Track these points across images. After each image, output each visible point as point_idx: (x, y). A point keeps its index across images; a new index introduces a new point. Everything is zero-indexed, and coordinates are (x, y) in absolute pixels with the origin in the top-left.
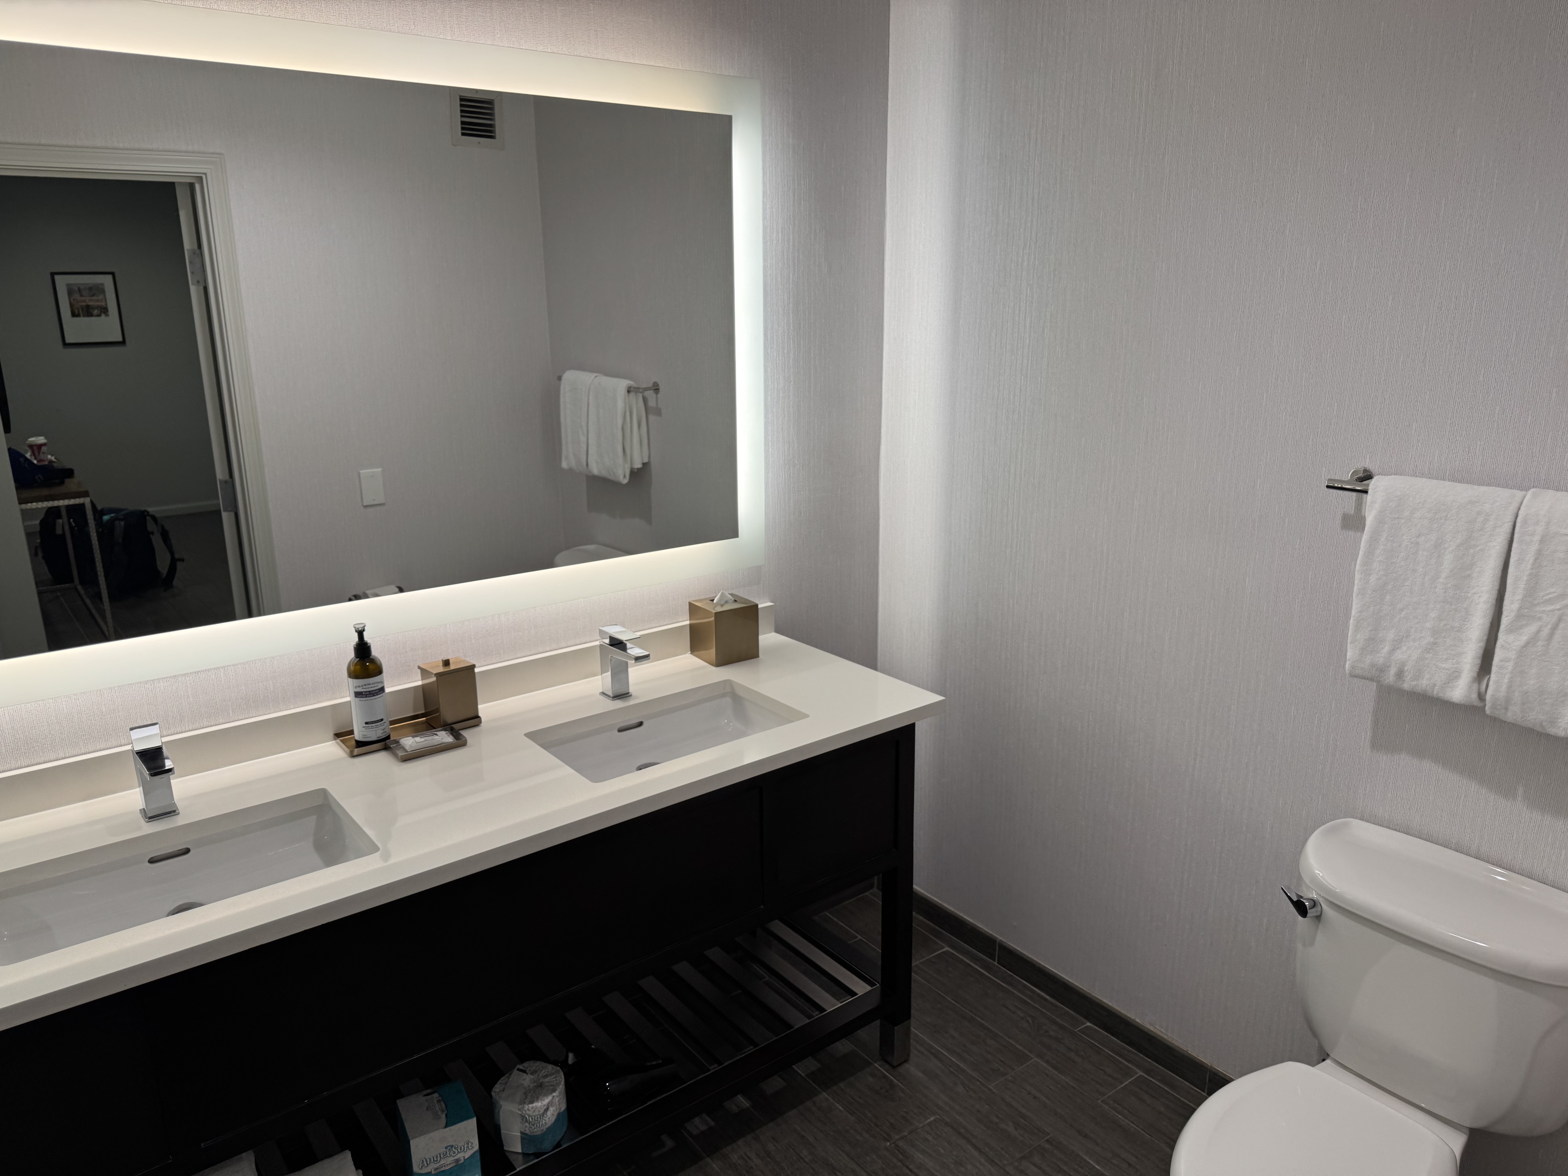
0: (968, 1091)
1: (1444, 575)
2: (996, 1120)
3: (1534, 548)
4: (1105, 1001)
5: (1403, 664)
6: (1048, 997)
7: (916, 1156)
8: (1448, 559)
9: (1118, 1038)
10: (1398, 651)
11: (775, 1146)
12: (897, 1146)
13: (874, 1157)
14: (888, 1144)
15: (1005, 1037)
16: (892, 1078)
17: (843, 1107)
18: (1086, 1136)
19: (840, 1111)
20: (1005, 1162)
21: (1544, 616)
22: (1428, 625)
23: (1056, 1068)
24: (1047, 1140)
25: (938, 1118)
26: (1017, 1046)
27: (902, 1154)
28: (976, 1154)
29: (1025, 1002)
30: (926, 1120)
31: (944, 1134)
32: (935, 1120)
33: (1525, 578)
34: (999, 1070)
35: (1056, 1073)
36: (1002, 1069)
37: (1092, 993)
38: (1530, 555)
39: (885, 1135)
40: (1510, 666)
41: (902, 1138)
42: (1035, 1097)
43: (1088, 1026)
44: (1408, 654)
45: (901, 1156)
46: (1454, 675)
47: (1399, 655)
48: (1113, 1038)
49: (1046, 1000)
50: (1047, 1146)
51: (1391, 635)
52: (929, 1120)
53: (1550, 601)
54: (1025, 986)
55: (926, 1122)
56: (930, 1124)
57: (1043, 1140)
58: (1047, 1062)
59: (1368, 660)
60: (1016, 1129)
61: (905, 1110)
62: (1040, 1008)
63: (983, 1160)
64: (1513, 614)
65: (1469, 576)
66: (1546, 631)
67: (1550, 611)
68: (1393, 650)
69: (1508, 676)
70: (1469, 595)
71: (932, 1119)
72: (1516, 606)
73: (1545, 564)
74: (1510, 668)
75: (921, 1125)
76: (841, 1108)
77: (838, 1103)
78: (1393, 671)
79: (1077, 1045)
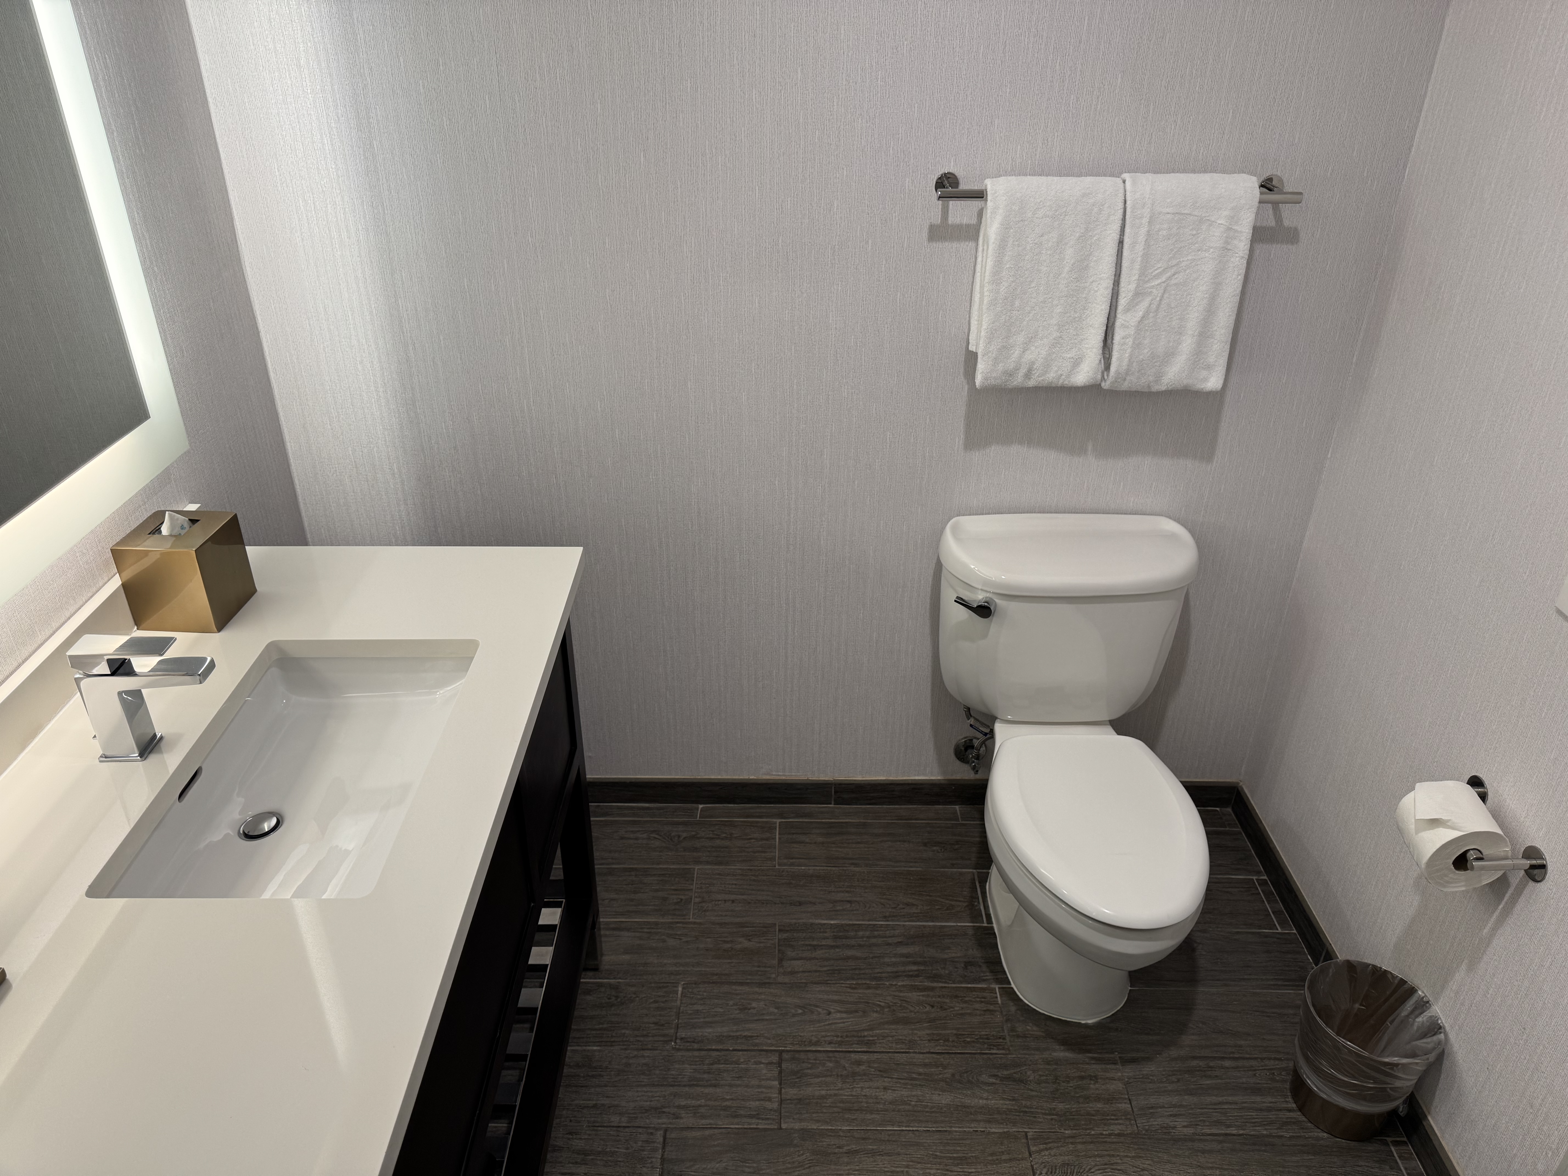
0: (681, 939)
1: (1067, 269)
2: (729, 945)
3: (1144, 230)
4: (713, 777)
5: (1033, 363)
6: (647, 805)
7: (706, 1034)
8: (1069, 252)
9: (734, 803)
10: (1028, 352)
11: (581, 1139)
12: (682, 1039)
13: (677, 1066)
14: (673, 1044)
15: (654, 866)
16: (605, 980)
17: (597, 1046)
18: (800, 904)
19: (599, 1051)
20: (773, 976)
21: (1154, 291)
22: (1054, 321)
23: (720, 863)
24: (780, 930)
25: (684, 984)
26: (671, 867)
27: (694, 1042)
28: (746, 989)
29: (634, 822)
30: (677, 994)
31: (705, 994)
32: (683, 988)
33: (1139, 259)
34: (682, 900)
35: (723, 867)
36: (683, 897)
37: (697, 777)
38: (1141, 237)
39: (662, 1039)
40: (1130, 341)
41: (677, 1028)
42: (733, 901)
43: (702, 808)
44: (1037, 354)
45: (696, 1046)
46: (1077, 363)
47: (1029, 356)
48: (730, 805)
49: (648, 808)
50: (785, 935)
51: (1020, 339)
52: (680, 993)
53: (1157, 277)
54: (619, 808)
55: (679, 995)
56: (683, 995)
57: (777, 933)
58: (708, 863)
59: (1000, 367)
60: (749, 940)
61: (651, 1001)
62: (651, 819)
63: (757, 989)
64: (1131, 294)
65: (1087, 266)
66: (1156, 303)
67: (1158, 285)
68: (1024, 352)
69: (1129, 351)
70: (1088, 284)
71: (680, 989)
72: (1132, 287)
73: (1152, 243)
74: (1130, 343)
75: (679, 1002)
76: (595, 1048)
77: (589, 1046)
78: (1023, 371)
79: (713, 831)
